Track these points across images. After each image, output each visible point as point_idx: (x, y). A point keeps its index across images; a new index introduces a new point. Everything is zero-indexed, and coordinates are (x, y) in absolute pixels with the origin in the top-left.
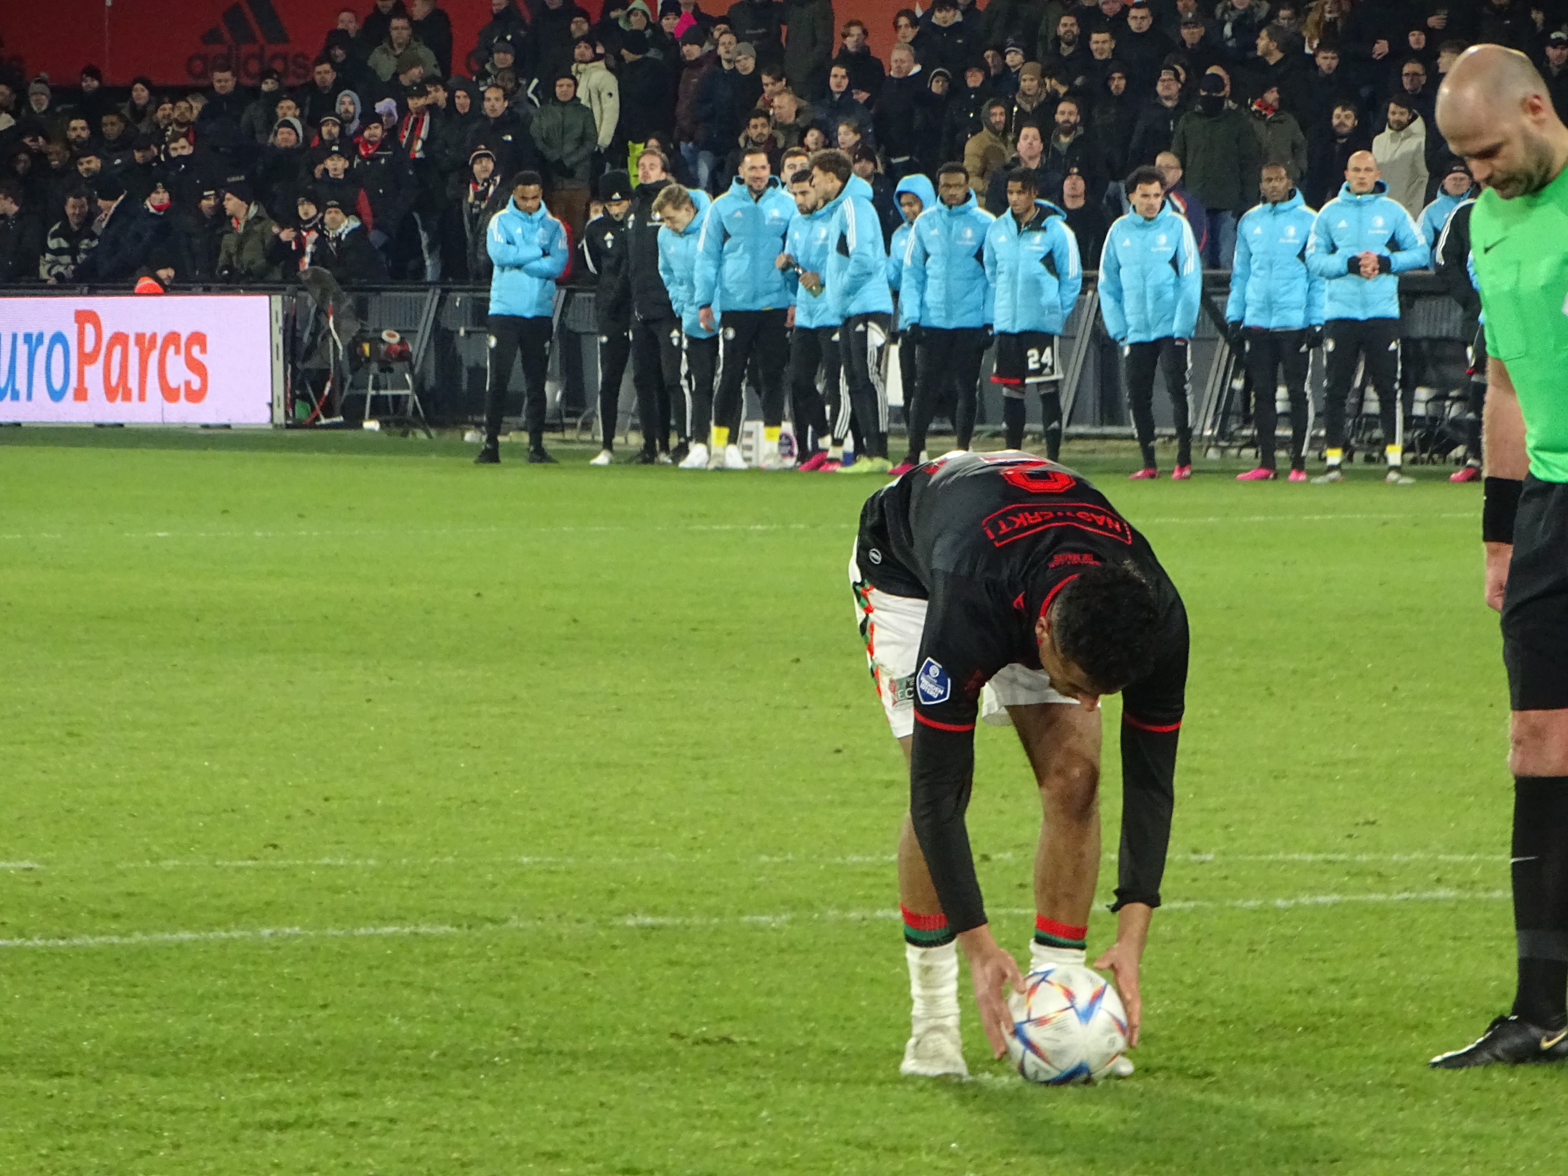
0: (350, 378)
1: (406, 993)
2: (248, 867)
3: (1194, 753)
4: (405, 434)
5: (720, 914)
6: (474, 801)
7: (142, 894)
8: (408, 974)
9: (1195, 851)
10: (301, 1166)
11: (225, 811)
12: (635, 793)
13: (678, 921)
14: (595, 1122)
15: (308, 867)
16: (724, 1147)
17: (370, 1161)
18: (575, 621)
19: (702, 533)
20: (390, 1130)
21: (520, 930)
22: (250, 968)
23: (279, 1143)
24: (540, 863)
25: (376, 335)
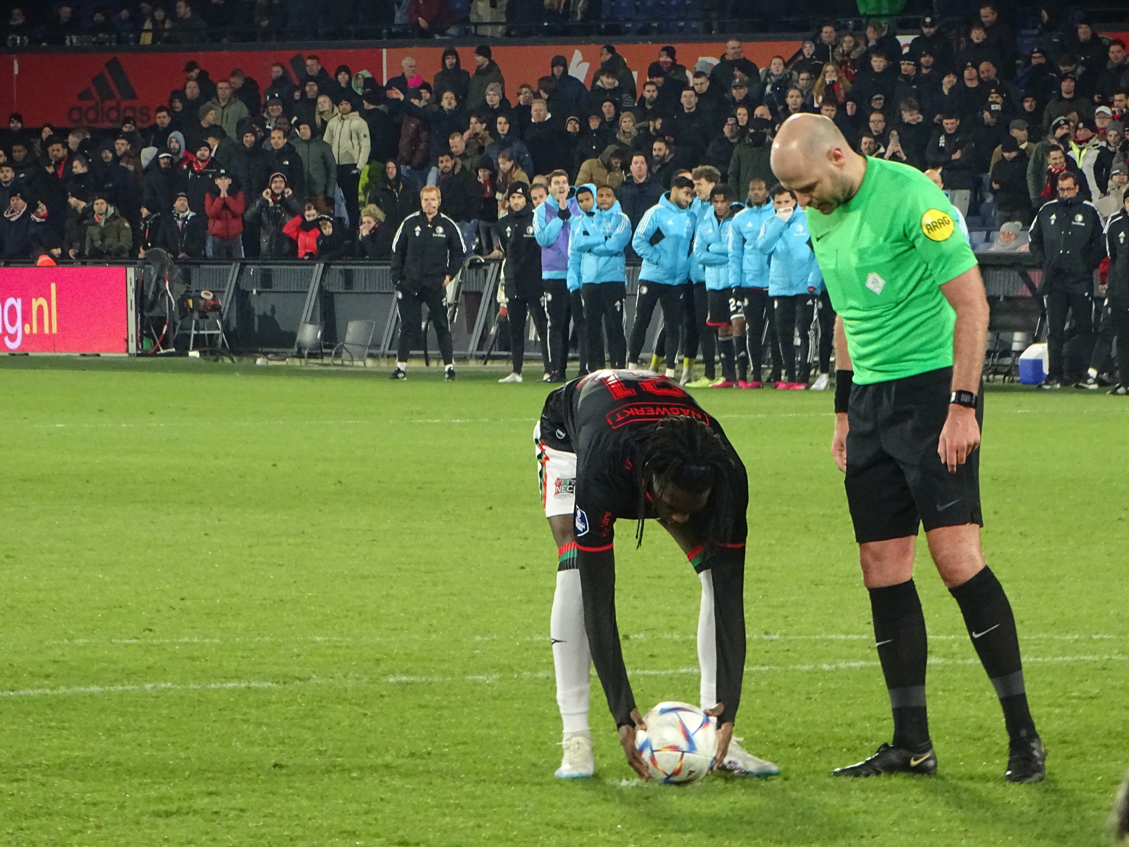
0: (179, 323)
1: (245, 726)
2: (133, 644)
3: (761, 569)
4: (216, 360)
5: (453, 675)
6: (282, 601)
7: (64, 662)
8: (245, 714)
9: (766, 633)
10: (183, 840)
11: (115, 607)
12: (388, 595)
13: (424, 679)
14: (378, 811)
15: (174, 644)
16: (465, 827)
17: (229, 837)
18: (340, 482)
19: (421, 424)
20: (242, 817)
21: (317, 684)
22: (140, 710)
23: (167, 825)
24: (329, 641)
25: (197, 294)
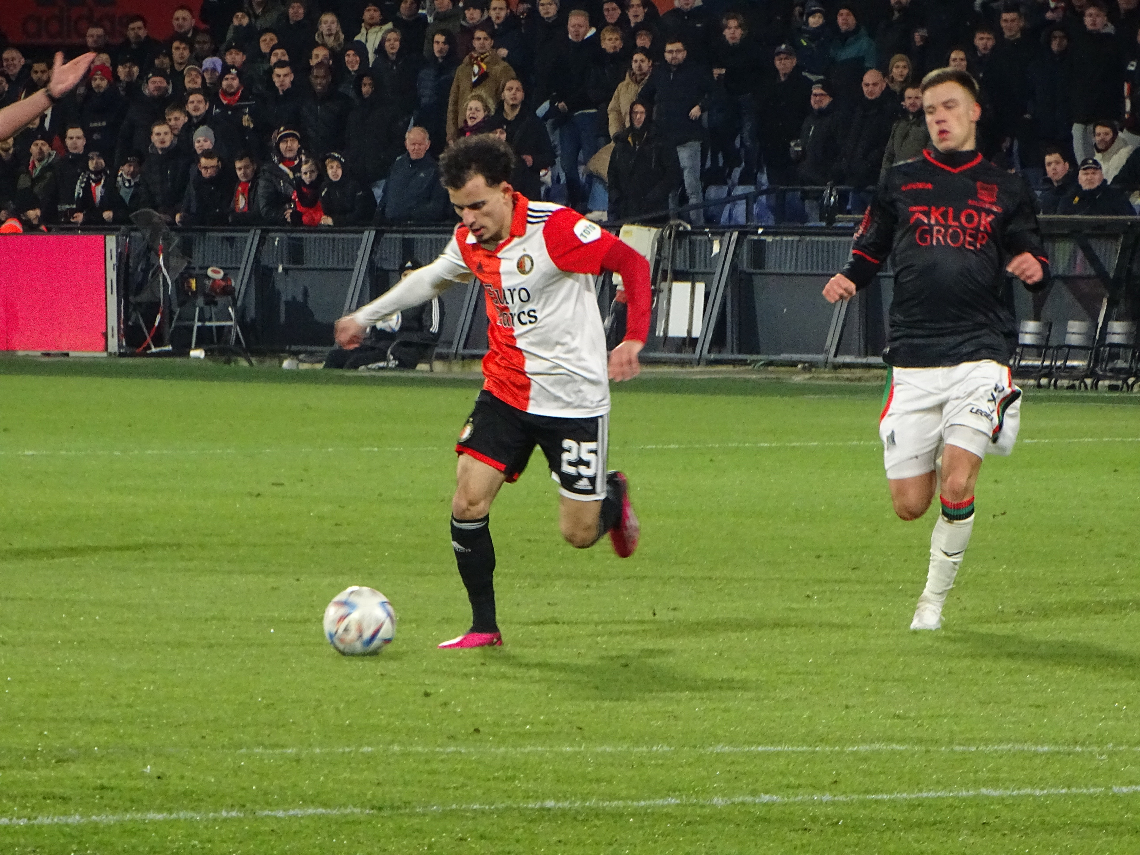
0: (178, 311)
4: (228, 362)
25: (201, 272)
